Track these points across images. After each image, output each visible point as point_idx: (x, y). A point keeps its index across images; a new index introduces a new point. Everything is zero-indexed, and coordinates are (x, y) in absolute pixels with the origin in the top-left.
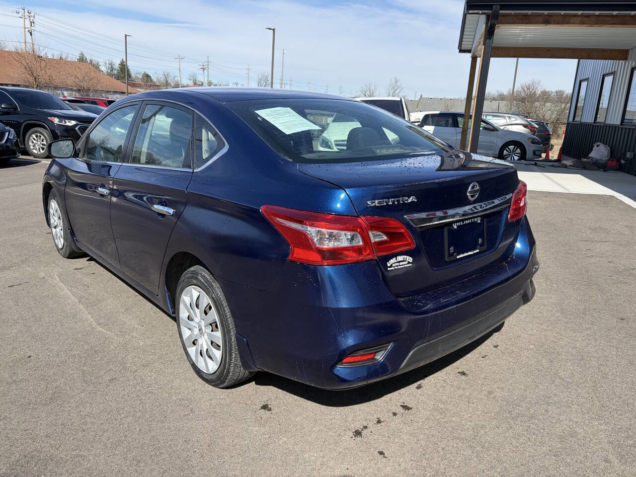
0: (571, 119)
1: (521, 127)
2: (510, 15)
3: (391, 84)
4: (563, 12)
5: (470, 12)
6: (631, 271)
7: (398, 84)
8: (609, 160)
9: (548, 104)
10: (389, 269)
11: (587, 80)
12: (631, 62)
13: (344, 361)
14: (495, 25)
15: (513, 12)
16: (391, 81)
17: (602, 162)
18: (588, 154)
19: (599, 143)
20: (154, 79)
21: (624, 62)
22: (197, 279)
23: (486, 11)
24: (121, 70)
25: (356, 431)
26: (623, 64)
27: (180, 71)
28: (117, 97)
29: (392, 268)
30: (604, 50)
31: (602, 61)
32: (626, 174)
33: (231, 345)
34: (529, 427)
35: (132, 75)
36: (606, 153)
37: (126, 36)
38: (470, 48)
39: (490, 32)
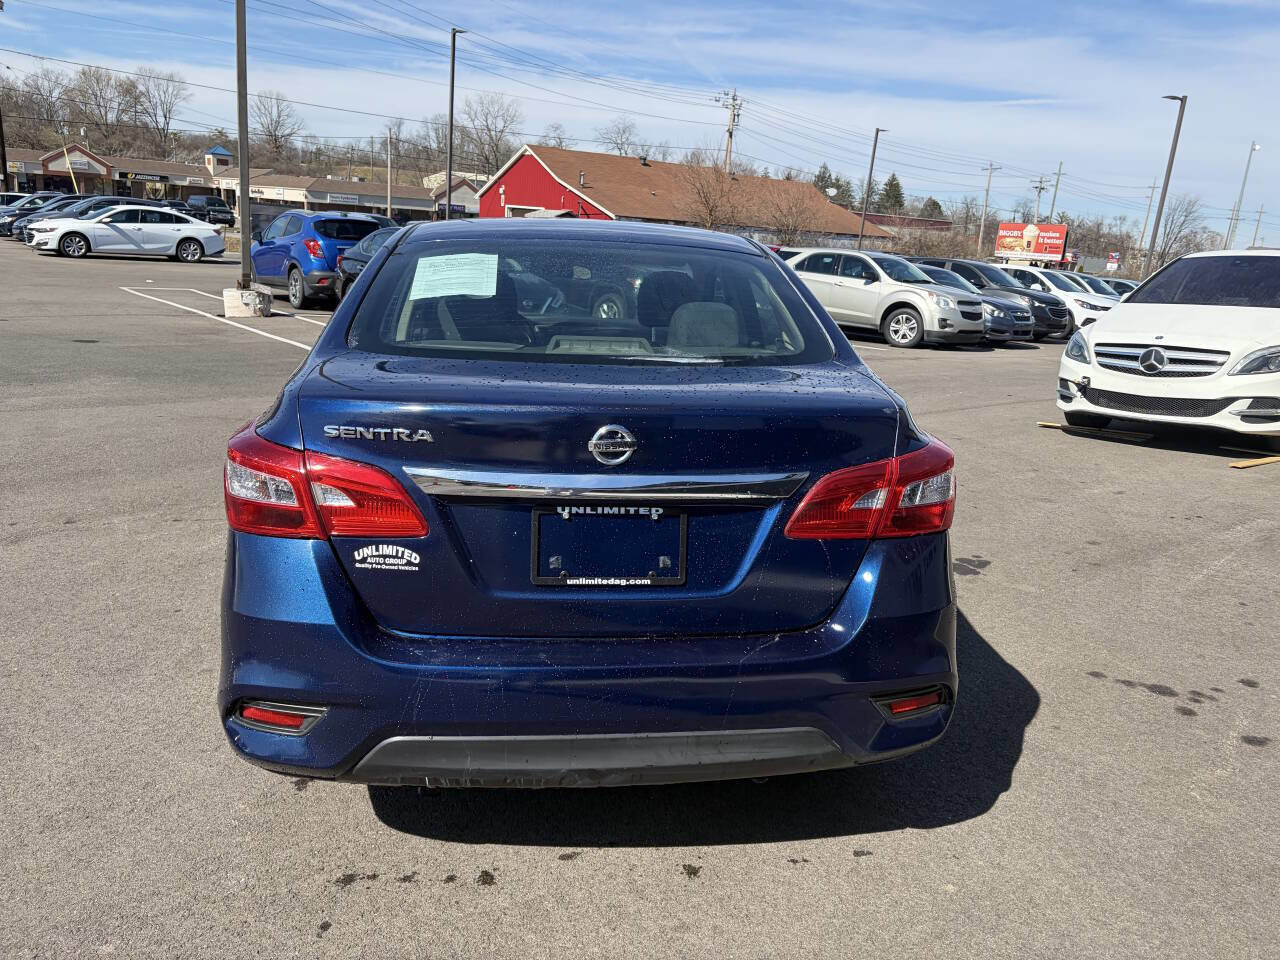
13: (245, 713)
20: (946, 210)
24: (887, 195)
25: (349, 876)
27: (987, 194)
29: (366, 565)
35: (906, 203)
37: (878, 131)
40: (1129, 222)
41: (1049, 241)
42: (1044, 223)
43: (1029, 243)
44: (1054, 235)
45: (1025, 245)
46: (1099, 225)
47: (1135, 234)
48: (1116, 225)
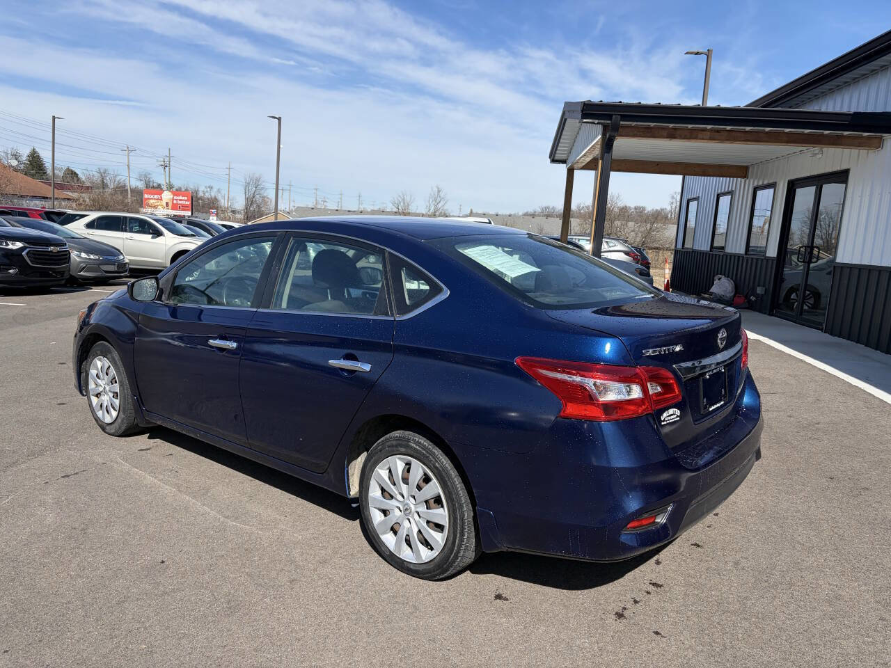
0: (679, 246)
1: (622, 254)
2: (630, 127)
3: (432, 194)
4: (690, 126)
5: (585, 120)
6: (817, 426)
7: (442, 194)
8: (735, 296)
9: (631, 224)
10: (663, 423)
11: (696, 199)
12: (752, 181)
13: (628, 526)
14: (614, 137)
15: (634, 124)
16: (432, 190)
17: (726, 298)
18: (709, 289)
19: (720, 276)
21: (743, 180)
22: (408, 446)
23: (602, 121)
24: (31, 164)
25: (617, 614)
26: (743, 182)
27: (129, 168)
28: (35, 204)
29: (665, 423)
30: (721, 166)
31: (715, 178)
32: (757, 313)
33: (464, 523)
34: (792, 594)
36: (730, 288)
37: (54, 118)
38: (565, 158)
39: (607, 145)
40: (215, 190)
41: (181, 202)
42: (178, 192)
43: (167, 204)
44: (184, 198)
45: (165, 205)
46: (197, 192)
47: (219, 197)
48: (207, 192)
